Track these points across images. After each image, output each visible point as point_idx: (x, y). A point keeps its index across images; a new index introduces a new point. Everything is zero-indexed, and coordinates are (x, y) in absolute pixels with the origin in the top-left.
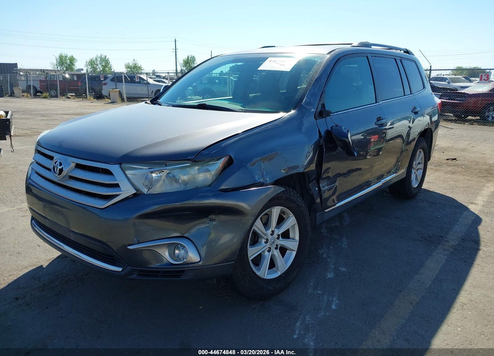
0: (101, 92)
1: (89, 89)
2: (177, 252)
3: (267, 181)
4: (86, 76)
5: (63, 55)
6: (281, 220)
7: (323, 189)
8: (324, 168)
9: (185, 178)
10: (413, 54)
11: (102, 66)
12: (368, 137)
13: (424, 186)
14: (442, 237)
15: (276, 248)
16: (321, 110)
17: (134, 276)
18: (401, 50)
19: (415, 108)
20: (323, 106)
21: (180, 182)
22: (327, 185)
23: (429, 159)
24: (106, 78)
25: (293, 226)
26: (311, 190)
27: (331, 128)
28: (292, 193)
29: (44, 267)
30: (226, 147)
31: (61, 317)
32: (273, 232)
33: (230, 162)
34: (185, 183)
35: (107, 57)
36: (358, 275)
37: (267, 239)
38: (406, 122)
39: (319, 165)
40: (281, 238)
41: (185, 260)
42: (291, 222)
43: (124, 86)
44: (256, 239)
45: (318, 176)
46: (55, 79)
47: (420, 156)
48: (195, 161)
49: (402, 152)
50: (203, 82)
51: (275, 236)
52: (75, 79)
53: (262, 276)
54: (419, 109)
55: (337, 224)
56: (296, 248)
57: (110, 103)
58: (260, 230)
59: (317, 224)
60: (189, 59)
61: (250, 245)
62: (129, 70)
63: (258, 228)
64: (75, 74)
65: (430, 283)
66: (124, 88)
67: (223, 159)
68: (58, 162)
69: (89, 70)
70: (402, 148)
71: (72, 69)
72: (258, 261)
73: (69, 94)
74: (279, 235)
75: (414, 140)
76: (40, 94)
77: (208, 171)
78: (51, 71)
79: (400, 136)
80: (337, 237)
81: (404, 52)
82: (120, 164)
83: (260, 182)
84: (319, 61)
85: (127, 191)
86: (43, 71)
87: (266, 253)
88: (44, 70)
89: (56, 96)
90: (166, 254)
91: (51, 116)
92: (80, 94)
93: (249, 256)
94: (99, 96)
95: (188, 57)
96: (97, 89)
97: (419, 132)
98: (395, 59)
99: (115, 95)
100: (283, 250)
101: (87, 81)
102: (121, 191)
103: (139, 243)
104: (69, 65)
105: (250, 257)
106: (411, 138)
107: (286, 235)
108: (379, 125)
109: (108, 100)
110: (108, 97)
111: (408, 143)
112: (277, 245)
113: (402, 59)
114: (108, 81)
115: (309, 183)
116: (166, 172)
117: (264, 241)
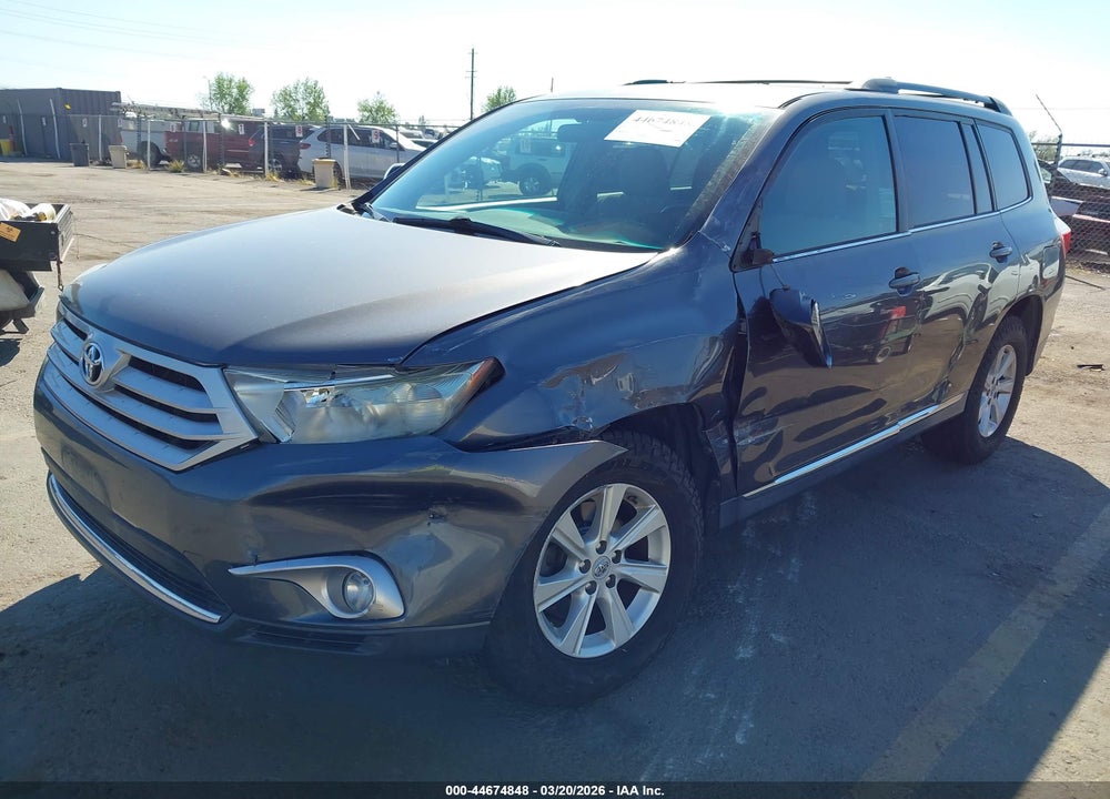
0: (295, 163)
1: (269, 155)
2: (351, 588)
3: (589, 424)
4: (266, 126)
5: (225, 77)
6: (627, 515)
7: (742, 443)
8: (746, 390)
9: (379, 409)
10: (1006, 111)
11: (309, 103)
12: (883, 312)
13: (1013, 432)
14: (1039, 569)
15: (609, 585)
16: (748, 249)
17: (247, 638)
18: (977, 99)
19: (999, 246)
20: (756, 238)
21: (366, 418)
22: (753, 433)
23: (1029, 369)
24: (307, 132)
25: (658, 532)
26: (710, 447)
27: (771, 294)
28: (656, 453)
29: (82, 578)
30: (488, 335)
31: (88, 712)
32: (604, 545)
33: (495, 375)
34: (379, 422)
35: (319, 85)
36: (815, 656)
37: (587, 562)
38: (973, 279)
39: (734, 382)
40: (623, 561)
41: (366, 611)
42: (652, 520)
43: (346, 153)
44: (558, 561)
45: (731, 408)
46: (200, 131)
47: (1006, 361)
48: (406, 369)
49: (961, 344)
50: (522, 151)
51: (610, 554)
52: (242, 132)
53: (567, 652)
54: (1010, 249)
55: (783, 518)
56: (660, 586)
57: (314, 189)
58: (568, 539)
59: (722, 525)
60: (502, 95)
61: (541, 574)
62: (367, 114)
63: (565, 536)
64: (242, 122)
65: (992, 692)
66: (347, 156)
67: (476, 369)
68: (92, 349)
69: (281, 113)
70: (960, 336)
71: (242, 110)
72: (560, 613)
73: (229, 165)
74: (618, 552)
75: (993, 318)
76: (166, 162)
77: (438, 395)
78: (192, 111)
79: (958, 310)
80: (779, 553)
81: (987, 106)
82: (223, 367)
83: (568, 427)
84: (756, 125)
85: (235, 433)
86: (175, 112)
87: (584, 595)
88: (176, 109)
89: (200, 170)
90: (322, 594)
91: (179, 215)
92: (251, 167)
93: (536, 603)
94: (291, 173)
95: (500, 90)
96: (288, 155)
97: (1010, 299)
98: (959, 123)
99: (325, 172)
100: (628, 590)
101: (266, 137)
102: (222, 433)
103: (257, 562)
104: (237, 100)
105: (539, 605)
106: (988, 314)
107: (638, 552)
108: (898, 288)
109: (310, 182)
110: (310, 176)
111: (981, 325)
112: (612, 577)
113: (976, 122)
114: (312, 139)
115: (704, 427)
116: (334, 392)
117: (577, 566)
